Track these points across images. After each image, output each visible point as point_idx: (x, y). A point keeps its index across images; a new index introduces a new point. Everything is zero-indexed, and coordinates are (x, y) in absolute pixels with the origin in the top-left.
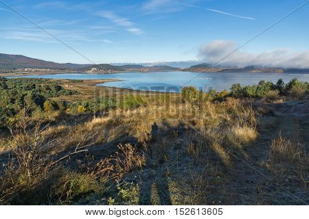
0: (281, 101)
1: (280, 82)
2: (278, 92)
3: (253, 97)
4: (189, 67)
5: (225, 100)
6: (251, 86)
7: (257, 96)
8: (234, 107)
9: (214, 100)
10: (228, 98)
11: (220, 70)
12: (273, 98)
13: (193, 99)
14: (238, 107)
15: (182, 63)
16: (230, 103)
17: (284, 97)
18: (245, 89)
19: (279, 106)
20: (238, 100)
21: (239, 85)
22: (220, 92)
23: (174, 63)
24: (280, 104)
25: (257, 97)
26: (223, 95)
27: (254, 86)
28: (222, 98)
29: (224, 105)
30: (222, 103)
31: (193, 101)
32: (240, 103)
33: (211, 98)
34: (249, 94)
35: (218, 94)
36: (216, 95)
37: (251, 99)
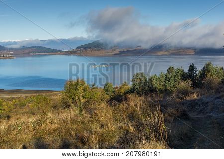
0: (195, 96)
1: (192, 68)
2: (191, 83)
3: (161, 91)
4: (74, 47)
5: (126, 99)
6: (158, 75)
7: (166, 90)
8: (138, 110)
9: (111, 100)
10: (130, 96)
11: (117, 51)
12: (185, 93)
13: (82, 100)
14: (143, 109)
15: (64, 42)
16: (132, 103)
17: (198, 90)
18: (150, 80)
19: (193, 104)
20: (143, 98)
22: (119, 86)
23: (52, 42)
24: (194, 100)
25: (166, 92)
26: (123, 91)
27: (161, 76)
28: (122, 96)
29: (125, 107)
30: (122, 104)
31: (82, 104)
32: (145, 102)
33: (107, 97)
34: (156, 88)
35: (117, 90)
36: (113, 92)
37: (159, 95)
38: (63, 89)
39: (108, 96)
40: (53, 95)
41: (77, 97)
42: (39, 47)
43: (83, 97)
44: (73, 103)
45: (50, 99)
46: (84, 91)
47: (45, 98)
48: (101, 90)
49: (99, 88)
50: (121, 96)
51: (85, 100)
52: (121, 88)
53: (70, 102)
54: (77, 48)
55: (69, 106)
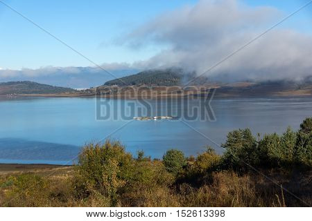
3: (286, 164)
5: (210, 181)
6: (280, 135)
7: (298, 164)
9: (179, 181)
10: (221, 175)
13: (117, 184)
18: (264, 143)
20: (247, 178)
21: (247, 135)
22: (196, 157)
25: (298, 167)
26: (205, 165)
27: (288, 136)
28: (203, 174)
29: (208, 195)
30: (201, 190)
31: (115, 190)
32: (251, 186)
33: (170, 177)
34: (275, 159)
35: (191, 163)
36: (184, 167)
37: (282, 173)
38: (76, 162)
39: (171, 174)
40: (56, 173)
41: (105, 177)
42: (25, 82)
43: (118, 177)
44: (97, 187)
45: (49, 181)
46: (120, 165)
47: (38, 179)
48: (156, 163)
49: (152, 159)
50: (199, 175)
51: (122, 183)
52: (200, 159)
53: (90, 186)
54: (107, 84)
55: (88, 193)
